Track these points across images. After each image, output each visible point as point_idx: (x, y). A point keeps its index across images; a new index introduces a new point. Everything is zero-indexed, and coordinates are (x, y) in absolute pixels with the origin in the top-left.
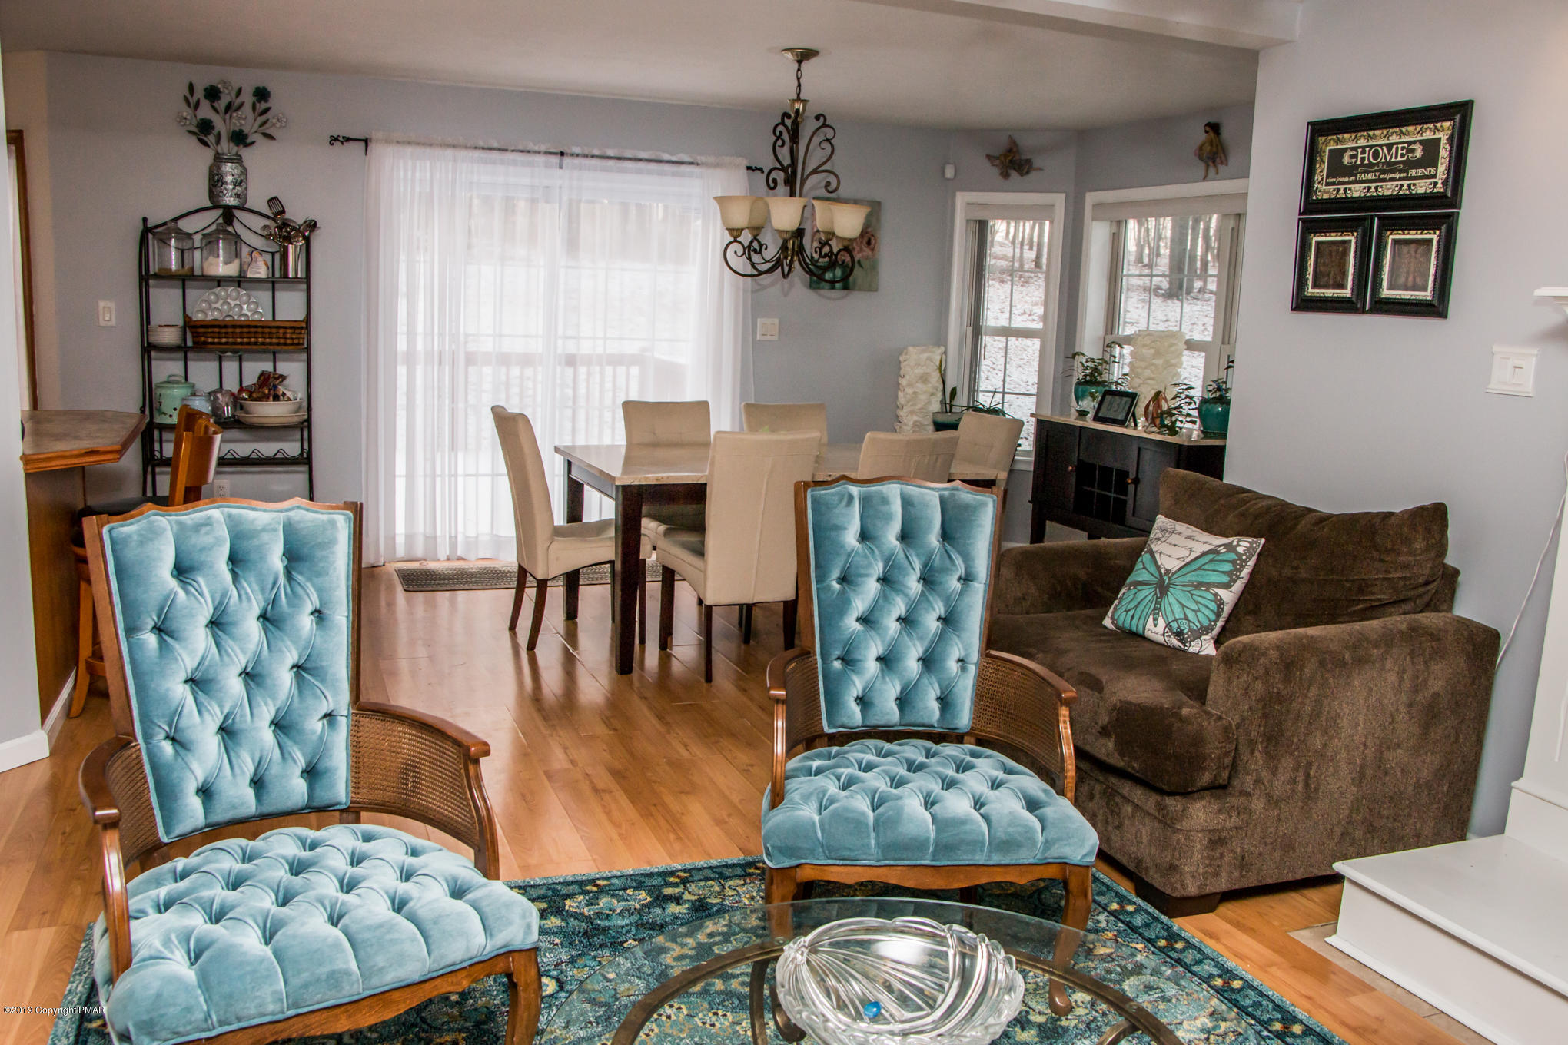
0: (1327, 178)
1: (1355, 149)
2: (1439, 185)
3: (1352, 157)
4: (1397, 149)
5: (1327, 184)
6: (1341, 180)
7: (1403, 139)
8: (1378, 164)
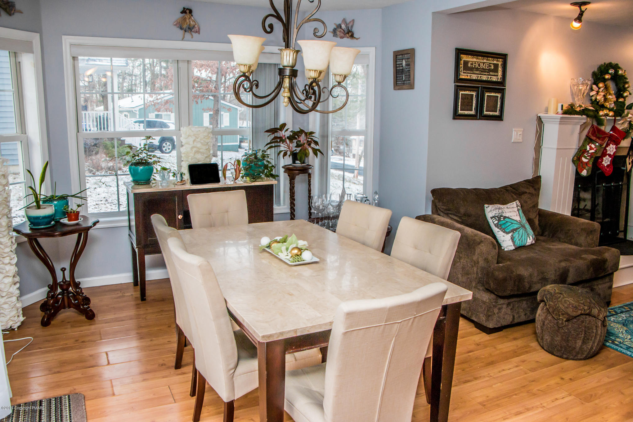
0: (463, 70)
1: (472, 62)
2: (499, 79)
3: (471, 64)
4: (486, 64)
5: (464, 73)
6: (468, 72)
7: (488, 62)
8: (480, 68)
